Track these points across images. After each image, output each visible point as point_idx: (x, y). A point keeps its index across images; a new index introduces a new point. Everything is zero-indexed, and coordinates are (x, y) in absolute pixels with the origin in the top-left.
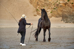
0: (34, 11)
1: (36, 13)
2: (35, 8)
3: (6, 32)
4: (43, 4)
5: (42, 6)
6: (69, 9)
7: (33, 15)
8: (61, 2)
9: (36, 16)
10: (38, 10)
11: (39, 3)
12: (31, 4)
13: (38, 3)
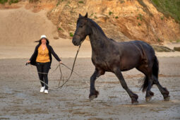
0: (55, 32)
1: (57, 34)
2: (55, 27)
3: (8, 66)
4: (69, 19)
5: (67, 23)
6: (111, 27)
7: (52, 37)
8: (98, 16)
9: (57, 38)
10: (60, 29)
11: (63, 18)
12: (50, 19)
13: (60, 17)
